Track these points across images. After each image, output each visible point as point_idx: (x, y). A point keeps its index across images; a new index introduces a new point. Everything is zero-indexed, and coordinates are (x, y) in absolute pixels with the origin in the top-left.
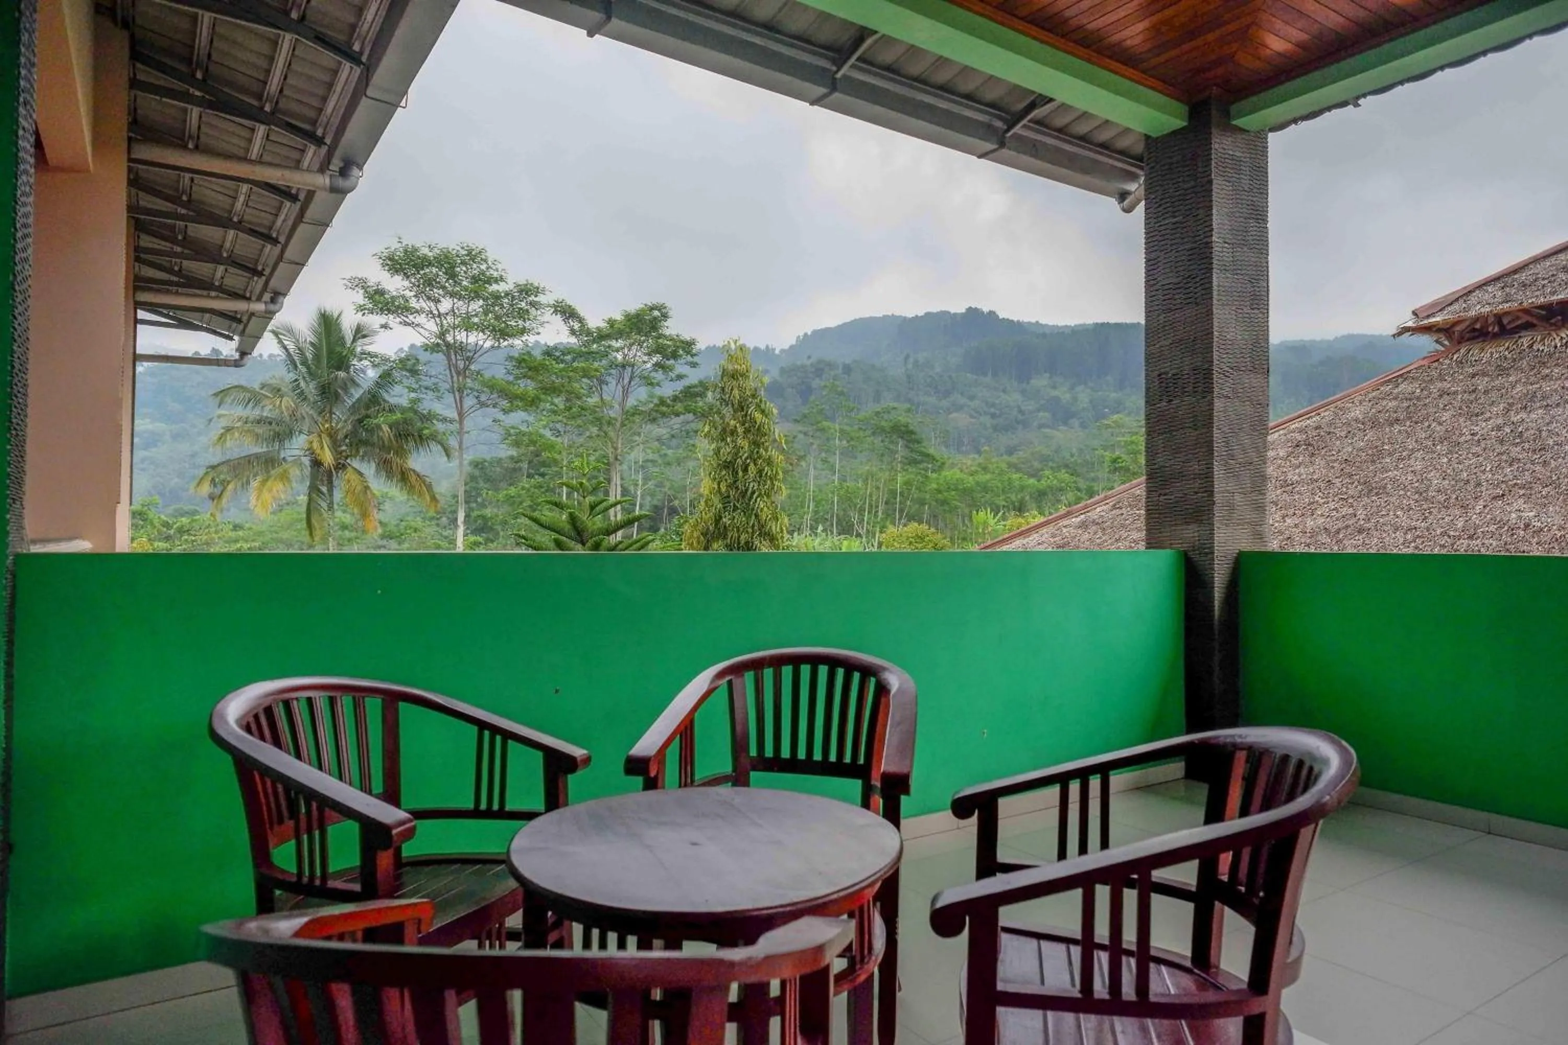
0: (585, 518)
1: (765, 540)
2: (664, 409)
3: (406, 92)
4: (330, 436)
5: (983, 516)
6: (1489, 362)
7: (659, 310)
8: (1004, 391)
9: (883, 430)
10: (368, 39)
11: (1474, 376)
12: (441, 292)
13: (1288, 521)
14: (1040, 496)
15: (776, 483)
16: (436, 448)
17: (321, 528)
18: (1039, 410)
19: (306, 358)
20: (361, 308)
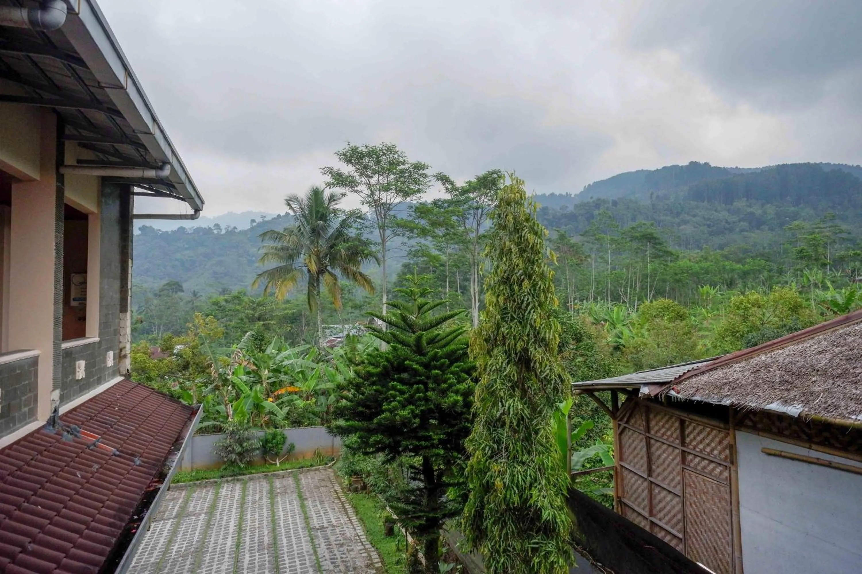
4: (317, 256)
5: (706, 289)
7: (497, 174)
8: (716, 211)
9: (637, 238)
12: (371, 172)
14: (745, 275)
15: (549, 295)
16: (372, 260)
17: (314, 305)
18: (740, 221)
19: (305, 213)
20: (331, 185)
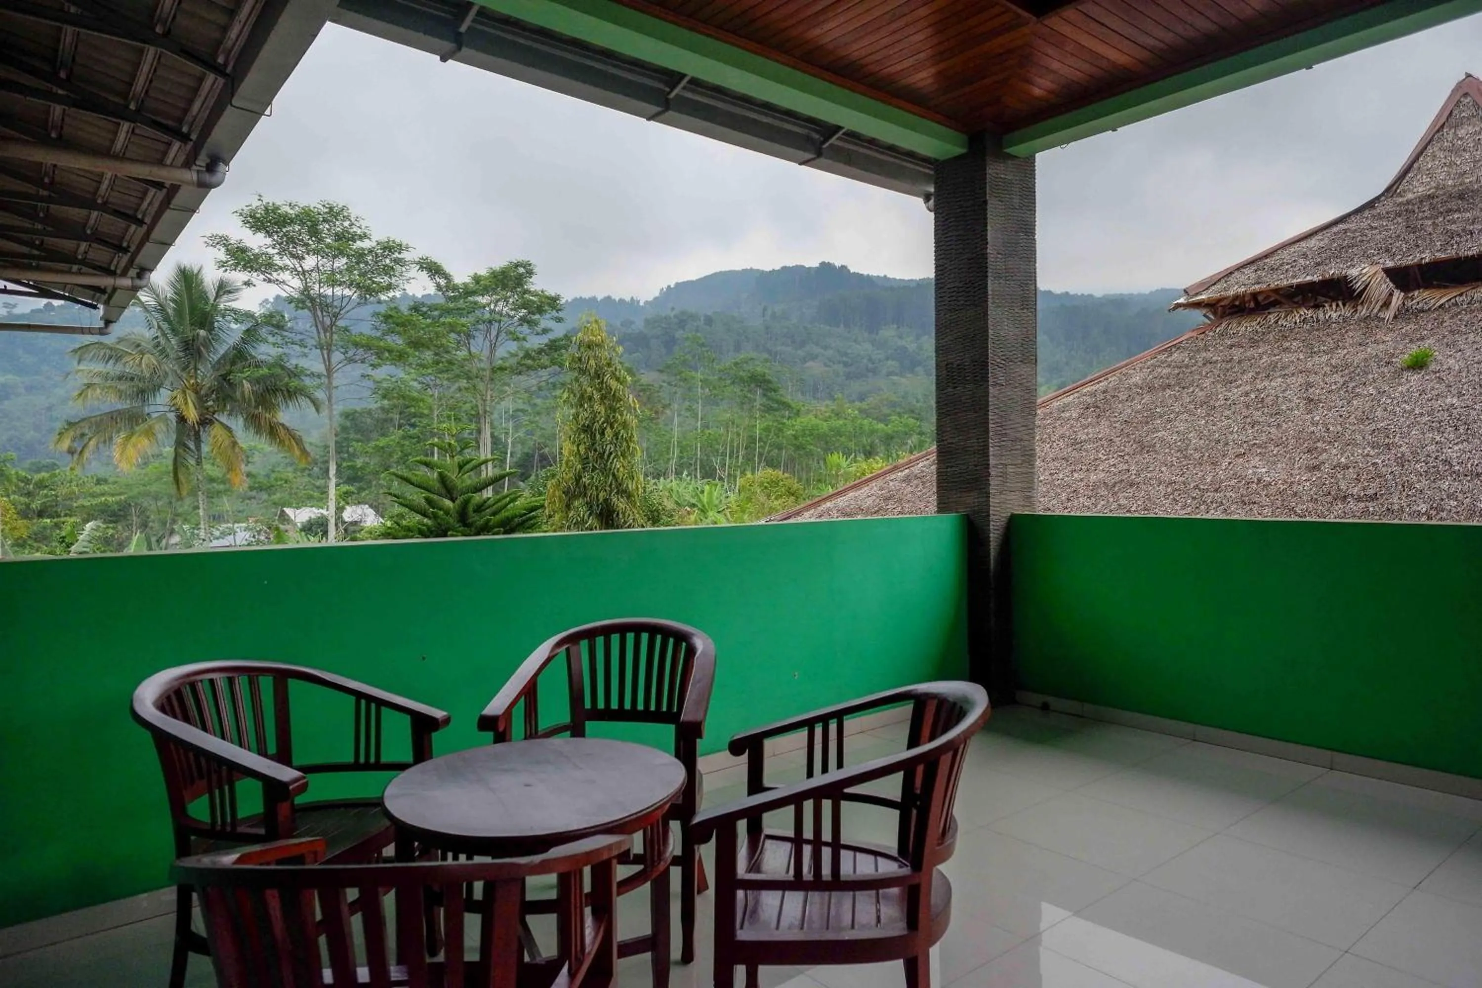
0: (454, 478)
1: (622, 497)
2: (529, 362)
3: (270, 103)
4: (197, 392)
5: (836, 458)
6: (1244, 335)
7: (524, 267)
8: (855, 341)
9: (742, 379)
10: (233, 53)
11: (1231, 347)
12: (304, 249)
13: (1076, 475)
14: (888, 439)
15: (632, 445)
16: (304, 402)
17: (189, 482)
18: (887, 359)
19: (167, 313)
20: (222, 264)
